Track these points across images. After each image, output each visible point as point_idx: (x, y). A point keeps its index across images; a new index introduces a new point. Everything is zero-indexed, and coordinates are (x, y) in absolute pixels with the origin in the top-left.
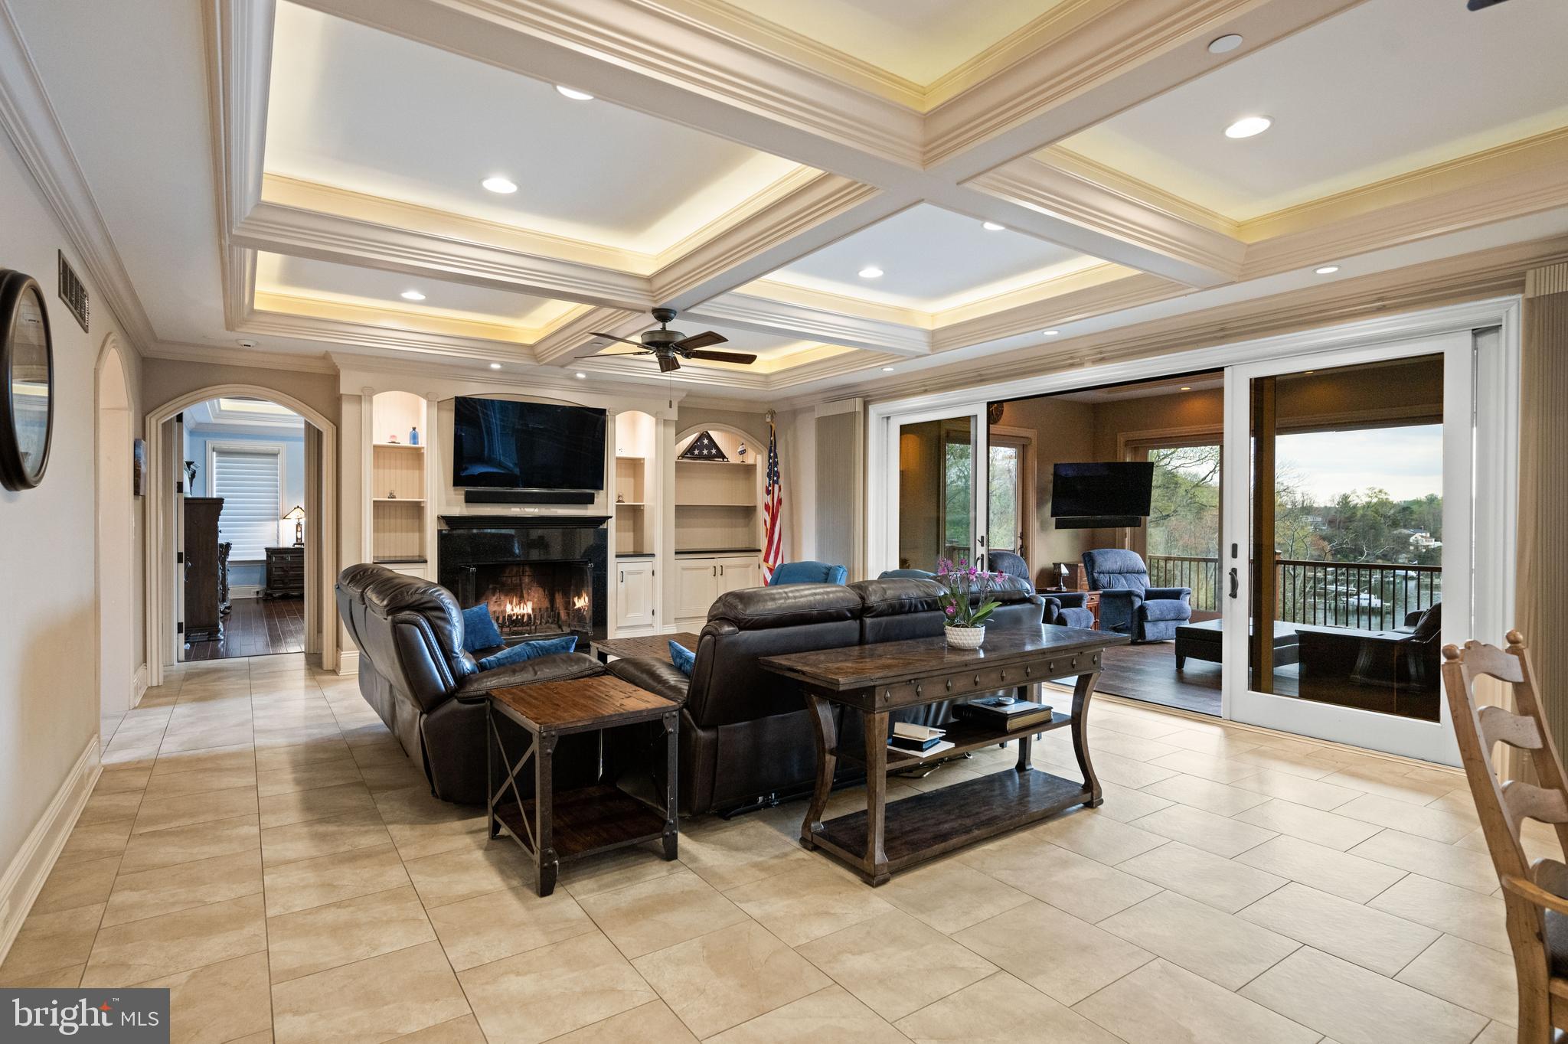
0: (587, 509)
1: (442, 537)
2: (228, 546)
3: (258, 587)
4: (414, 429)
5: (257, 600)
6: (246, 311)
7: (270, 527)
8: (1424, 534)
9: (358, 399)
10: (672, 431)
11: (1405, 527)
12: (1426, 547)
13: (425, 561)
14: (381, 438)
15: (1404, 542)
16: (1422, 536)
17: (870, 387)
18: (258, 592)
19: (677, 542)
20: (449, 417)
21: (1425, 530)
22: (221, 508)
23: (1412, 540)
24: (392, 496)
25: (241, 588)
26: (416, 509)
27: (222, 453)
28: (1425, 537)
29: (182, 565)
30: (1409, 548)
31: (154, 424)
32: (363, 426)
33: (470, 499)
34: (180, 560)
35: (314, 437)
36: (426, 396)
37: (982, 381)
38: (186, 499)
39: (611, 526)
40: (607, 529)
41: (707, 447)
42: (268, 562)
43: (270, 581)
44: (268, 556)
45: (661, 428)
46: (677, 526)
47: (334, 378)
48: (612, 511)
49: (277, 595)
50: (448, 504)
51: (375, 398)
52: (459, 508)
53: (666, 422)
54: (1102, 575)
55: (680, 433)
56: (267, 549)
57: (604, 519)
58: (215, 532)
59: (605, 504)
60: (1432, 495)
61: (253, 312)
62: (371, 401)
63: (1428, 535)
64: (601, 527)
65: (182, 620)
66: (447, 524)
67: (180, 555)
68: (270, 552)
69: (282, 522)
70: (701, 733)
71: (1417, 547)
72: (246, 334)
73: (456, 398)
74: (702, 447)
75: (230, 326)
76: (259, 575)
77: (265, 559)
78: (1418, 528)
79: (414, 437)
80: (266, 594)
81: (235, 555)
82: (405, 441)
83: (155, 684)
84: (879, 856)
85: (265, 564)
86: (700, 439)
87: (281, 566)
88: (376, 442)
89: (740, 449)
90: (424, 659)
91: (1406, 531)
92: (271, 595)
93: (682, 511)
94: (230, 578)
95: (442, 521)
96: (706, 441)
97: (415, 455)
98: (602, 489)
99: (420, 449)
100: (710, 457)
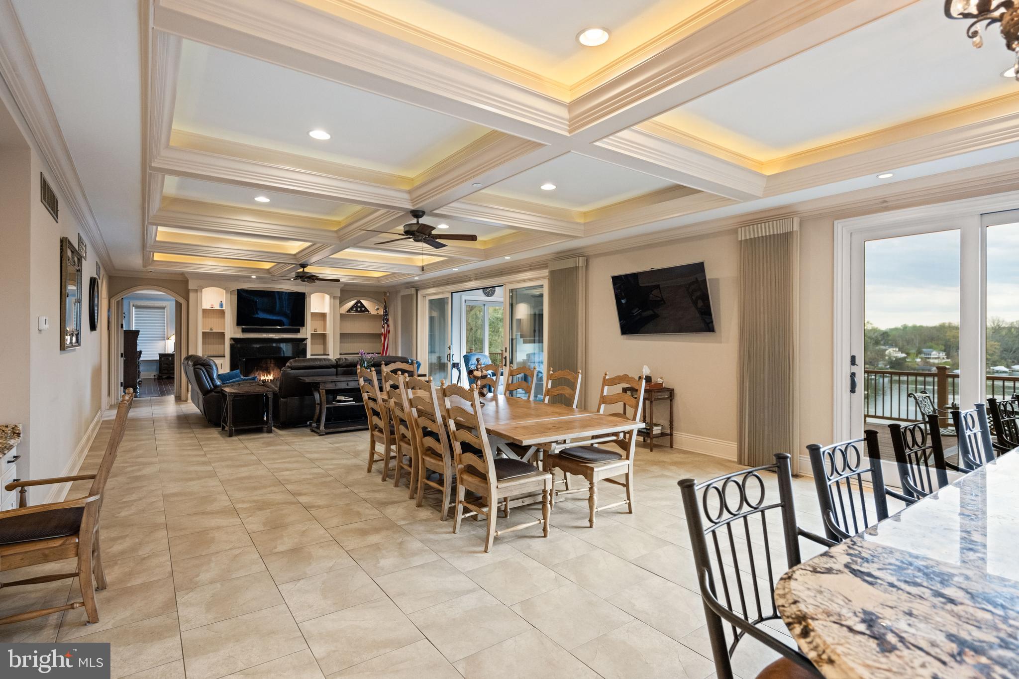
0: (297, 335)
1: (232, 346)
2: (141, 352)
3: (154, 373)
4: (221, 302)
5: (155, 379)
6: (151, 260)
7: (161, 343)
8: (894, 349)
9: (196, 291)
10: (338, 301)
11: (884, 345)
12: (896, 357)
13: (224, 357)
14: (206, 305)
15: (882, 354)
16: (893, 350)
17: (419, 283)
18: (155, 376)
19: (340, 350)
20: (235, 297)
21: (896, 346)
22: (139, 334)
23: (887, 352)
24: (211, 330)
25: (147, 374)
26: (222, 335)
27: (137, 307)
28: (895, 351)
29: (123, 358)
30: (885, 358)
31: (114, 302)
32: (198, 302)
33: (244, 331)
34: (122, 356)
35: (179, 306)
36: (225, 289)
37: (448, 284)
38: (124, 330)
39: (309, 342)
40: (306, 344)
41: (359, 307)
42: (160, 361)
43: (161, 370)
44: (160, 358)
45: (332, 300)
46: (341, 342)
47: (186, 282)
48: (309, 336)
49: (164, 377)
50: (234, 333)
51: (203, 290)
52: (240, 335)
53: (335, 298)
54: (532, 364)
55: (342, 302)
56: (159, 354)
57: (305, 339)
58: (136, 345)
59: (306, 332)
60: (905, 325)
61: (153, 260)
62: (201, 291)
63: (897, 349)
64: (304, 343)
65: (123, 381)
66: (234, 341)
67: (122, 354)
68: (161, 355)
69: (167, 341)
70: (282, 399)
71: (890, 358)
72: (151, 268)
73: (238, 290)
74: (357, 307)
75: (144, 266)
76: (155, 367)
77: (158, 359)
78: (891, 346)
79: (221, 305)
80: (159, 376)
81: (144, 357)
82: (217, 307)
83: (113, 404)
84: (322, 427)
85: (158, 362)
86: (356, 303)
87: (166, 362)
88: (204, 307)
89: (376, 307)
90: (204, 379)
91: (883, 347)
92: (161, 376)
93: (343, 336)
94: (141, 368)
95: (232, 340)
96: (359, 305)
97: (222, 313)
98: (304, 326)
99: (224, 310)
100: (361, 311)
